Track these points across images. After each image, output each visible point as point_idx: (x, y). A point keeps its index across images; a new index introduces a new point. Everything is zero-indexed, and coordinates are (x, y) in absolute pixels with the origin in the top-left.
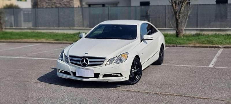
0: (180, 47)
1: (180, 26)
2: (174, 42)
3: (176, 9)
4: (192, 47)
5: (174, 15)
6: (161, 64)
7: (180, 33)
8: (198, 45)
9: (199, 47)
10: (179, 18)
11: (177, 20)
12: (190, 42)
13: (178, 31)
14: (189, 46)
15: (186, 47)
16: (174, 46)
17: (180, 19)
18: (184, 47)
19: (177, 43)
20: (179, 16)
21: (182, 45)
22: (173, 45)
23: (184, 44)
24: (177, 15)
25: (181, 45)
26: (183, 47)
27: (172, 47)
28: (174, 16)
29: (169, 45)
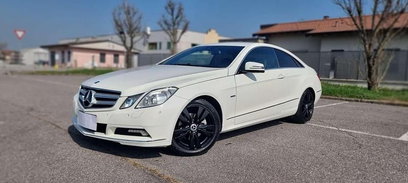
0: (367, 103)
1: (374, 76)
2: (358, 96)
3: (370, 53)
4: (387, 104)
5: (366, 60)
6: (304, 123)
7: (373, 85)
8: (397, 102)
9: (399, 105)
10: (374, 64)
11: (370, 67)
12: (387, 98)
13: (370, 83)
14: (382, 103)
15: (378, 103)
16: (357, 101)
17: (375, 66)
18: (374, 104)
19: (364, 97)
20: (374, 61)
21: (371, 100)
22: (356, 99)
23: (375, 99)
24: (372, 60)
25: (369, 100)
26: (372, 102)
27: (355, 103)
28: (366, 62)
29: (351, 99)
